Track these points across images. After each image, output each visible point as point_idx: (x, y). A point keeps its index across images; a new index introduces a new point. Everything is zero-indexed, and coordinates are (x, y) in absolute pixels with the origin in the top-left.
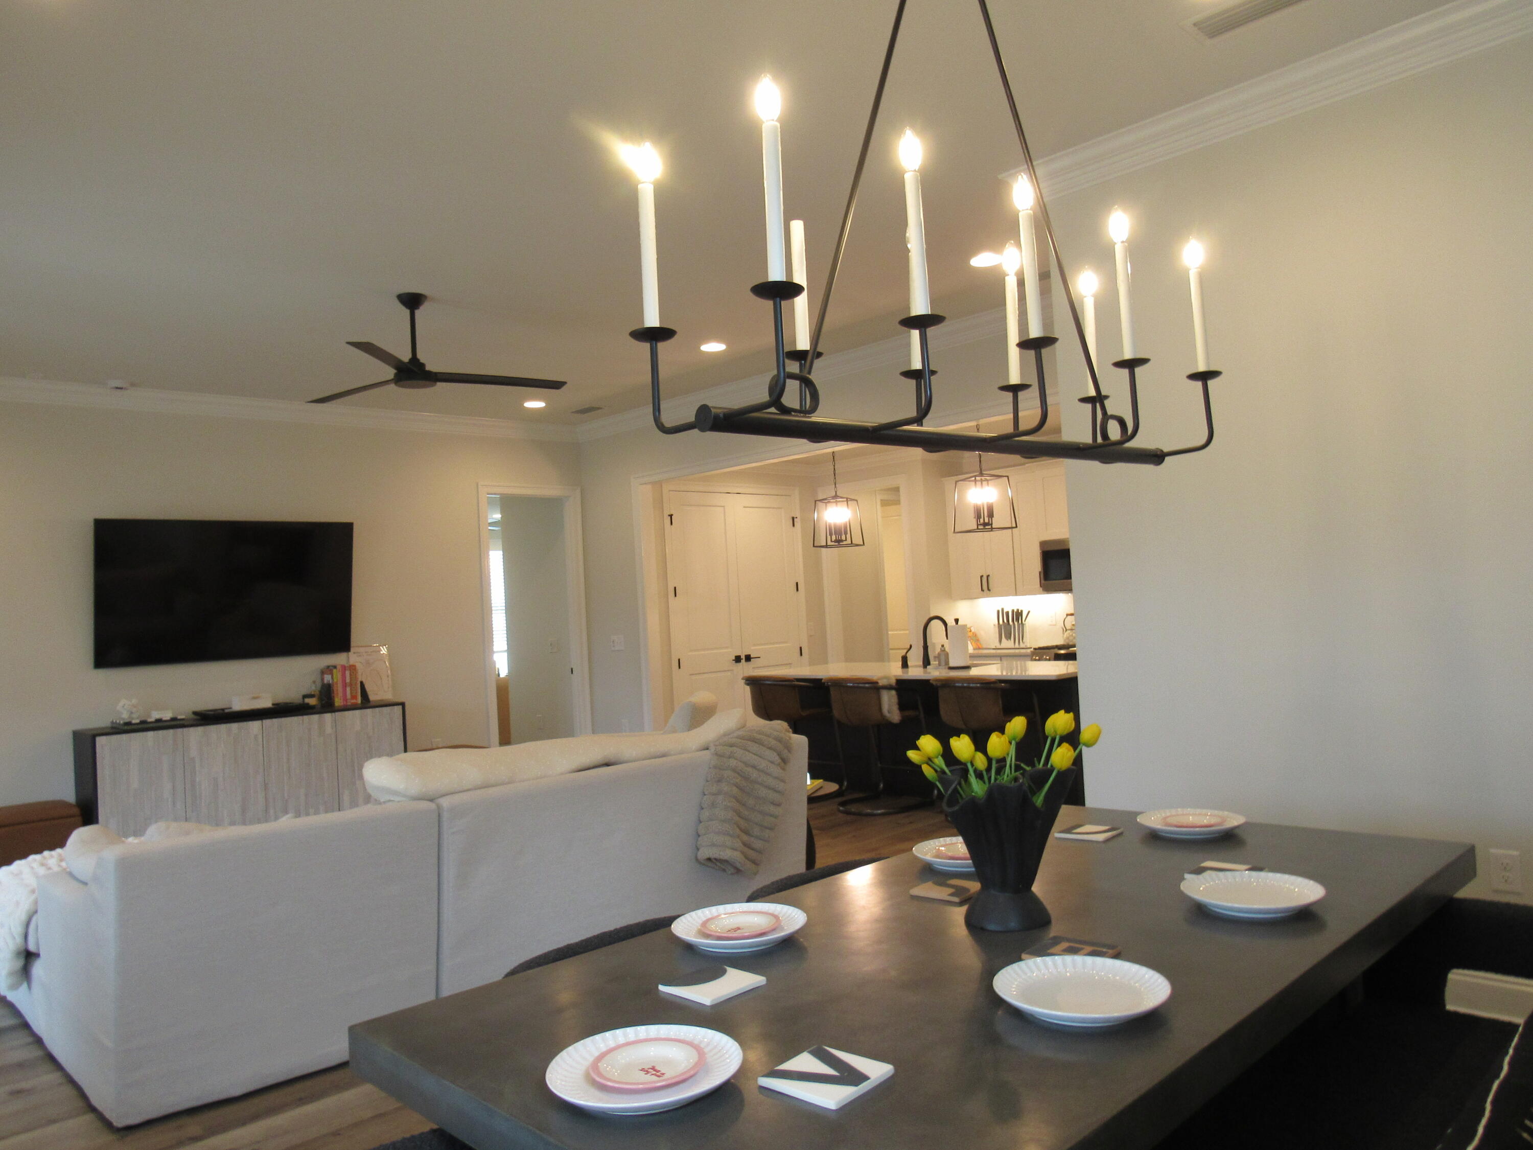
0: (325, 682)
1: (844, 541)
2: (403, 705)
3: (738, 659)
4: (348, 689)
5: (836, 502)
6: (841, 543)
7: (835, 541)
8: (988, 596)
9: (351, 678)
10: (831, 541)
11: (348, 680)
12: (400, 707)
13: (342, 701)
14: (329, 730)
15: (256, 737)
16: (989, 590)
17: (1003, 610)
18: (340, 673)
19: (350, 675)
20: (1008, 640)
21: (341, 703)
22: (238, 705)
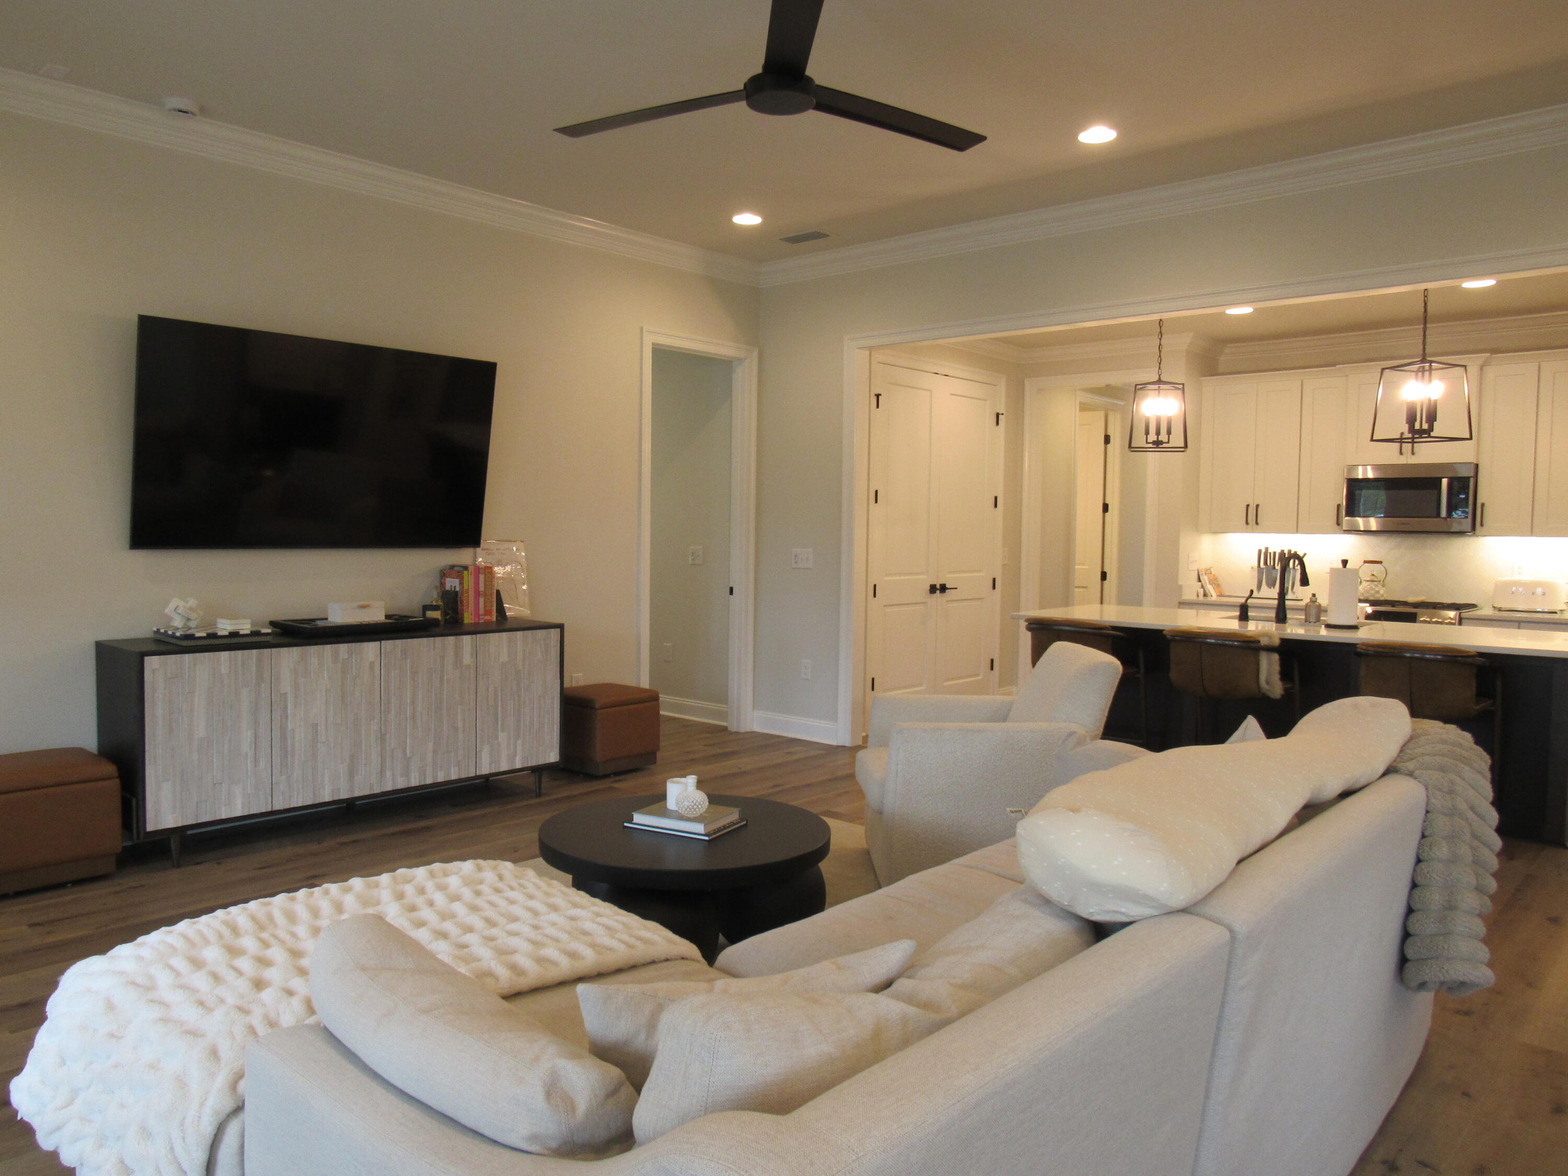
0: (448, 588)
1: (1166, 443)
2: (561, 627)
3: (933, 589)
4: (482, 600)
5: (1159, 389)
6: (1160, 446)
7: (1154, 443)
8: (1253, 532)
9: (485, 585)
10: (1147, 443)
11: (482, 588)
12: (558, 630)
13: (473, 617)
14: (467, 659)
15: (372, 663)
16: (1257, 523)
17: (1267, 549)
18: (473, 577)
19: (485, 581)
20: (1270, 588)
21: (471, 619)
22: (339, 616)
